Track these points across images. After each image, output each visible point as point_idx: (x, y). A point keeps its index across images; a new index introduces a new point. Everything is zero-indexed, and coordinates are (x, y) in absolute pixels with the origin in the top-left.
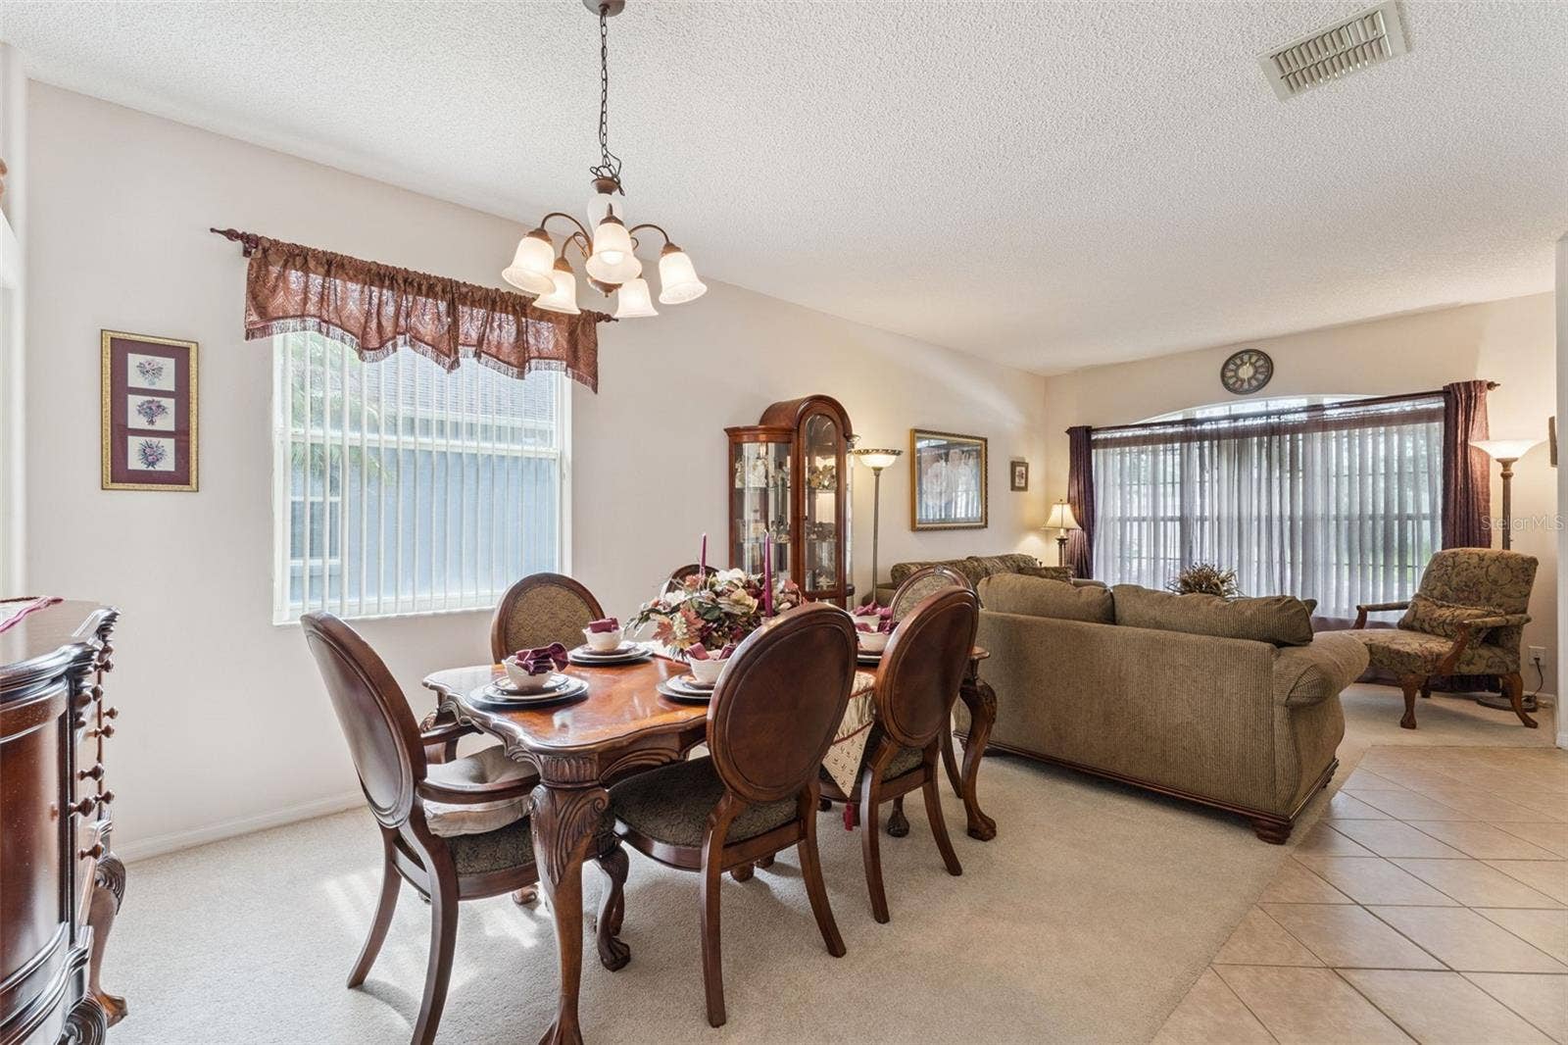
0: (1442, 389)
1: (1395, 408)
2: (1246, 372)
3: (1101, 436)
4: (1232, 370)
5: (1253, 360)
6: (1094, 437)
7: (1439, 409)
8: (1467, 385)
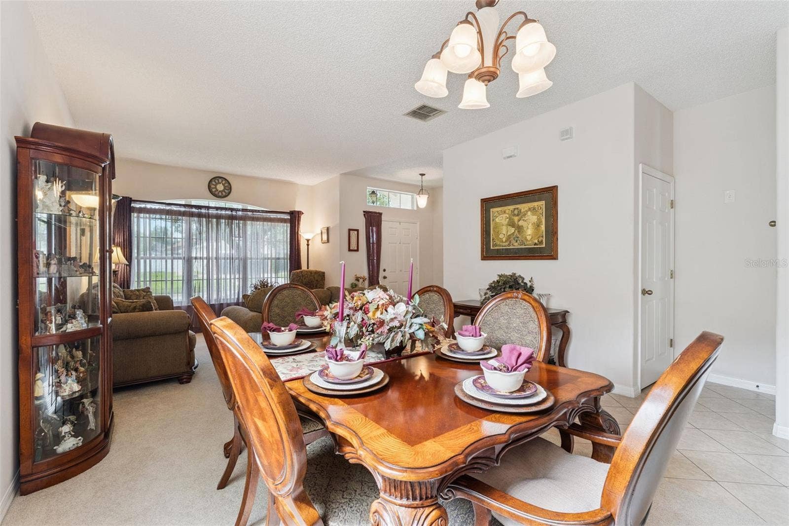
0: (289, 212)
1: (273, 216)
2: (220, 187)
3: (137, 205)
4: (214, 185)
5: (224, 182)
6: (132, 205)
7: (288, 219)
8: (298, 212)
